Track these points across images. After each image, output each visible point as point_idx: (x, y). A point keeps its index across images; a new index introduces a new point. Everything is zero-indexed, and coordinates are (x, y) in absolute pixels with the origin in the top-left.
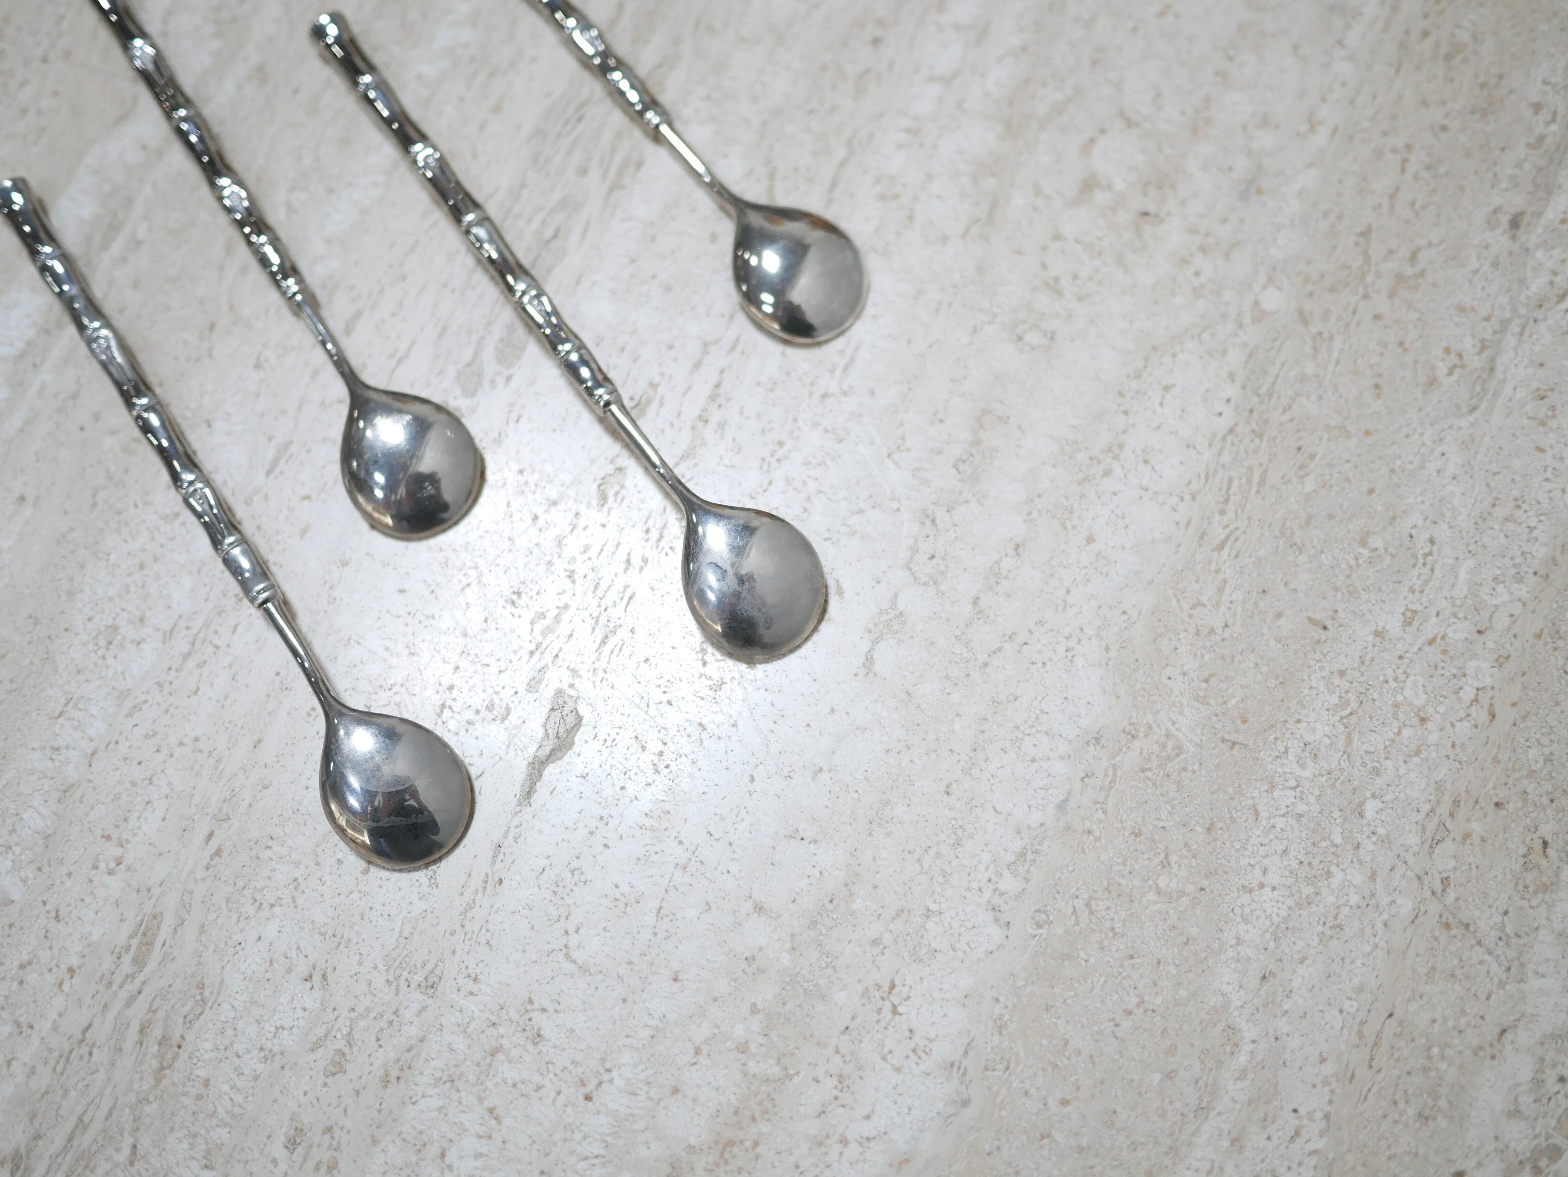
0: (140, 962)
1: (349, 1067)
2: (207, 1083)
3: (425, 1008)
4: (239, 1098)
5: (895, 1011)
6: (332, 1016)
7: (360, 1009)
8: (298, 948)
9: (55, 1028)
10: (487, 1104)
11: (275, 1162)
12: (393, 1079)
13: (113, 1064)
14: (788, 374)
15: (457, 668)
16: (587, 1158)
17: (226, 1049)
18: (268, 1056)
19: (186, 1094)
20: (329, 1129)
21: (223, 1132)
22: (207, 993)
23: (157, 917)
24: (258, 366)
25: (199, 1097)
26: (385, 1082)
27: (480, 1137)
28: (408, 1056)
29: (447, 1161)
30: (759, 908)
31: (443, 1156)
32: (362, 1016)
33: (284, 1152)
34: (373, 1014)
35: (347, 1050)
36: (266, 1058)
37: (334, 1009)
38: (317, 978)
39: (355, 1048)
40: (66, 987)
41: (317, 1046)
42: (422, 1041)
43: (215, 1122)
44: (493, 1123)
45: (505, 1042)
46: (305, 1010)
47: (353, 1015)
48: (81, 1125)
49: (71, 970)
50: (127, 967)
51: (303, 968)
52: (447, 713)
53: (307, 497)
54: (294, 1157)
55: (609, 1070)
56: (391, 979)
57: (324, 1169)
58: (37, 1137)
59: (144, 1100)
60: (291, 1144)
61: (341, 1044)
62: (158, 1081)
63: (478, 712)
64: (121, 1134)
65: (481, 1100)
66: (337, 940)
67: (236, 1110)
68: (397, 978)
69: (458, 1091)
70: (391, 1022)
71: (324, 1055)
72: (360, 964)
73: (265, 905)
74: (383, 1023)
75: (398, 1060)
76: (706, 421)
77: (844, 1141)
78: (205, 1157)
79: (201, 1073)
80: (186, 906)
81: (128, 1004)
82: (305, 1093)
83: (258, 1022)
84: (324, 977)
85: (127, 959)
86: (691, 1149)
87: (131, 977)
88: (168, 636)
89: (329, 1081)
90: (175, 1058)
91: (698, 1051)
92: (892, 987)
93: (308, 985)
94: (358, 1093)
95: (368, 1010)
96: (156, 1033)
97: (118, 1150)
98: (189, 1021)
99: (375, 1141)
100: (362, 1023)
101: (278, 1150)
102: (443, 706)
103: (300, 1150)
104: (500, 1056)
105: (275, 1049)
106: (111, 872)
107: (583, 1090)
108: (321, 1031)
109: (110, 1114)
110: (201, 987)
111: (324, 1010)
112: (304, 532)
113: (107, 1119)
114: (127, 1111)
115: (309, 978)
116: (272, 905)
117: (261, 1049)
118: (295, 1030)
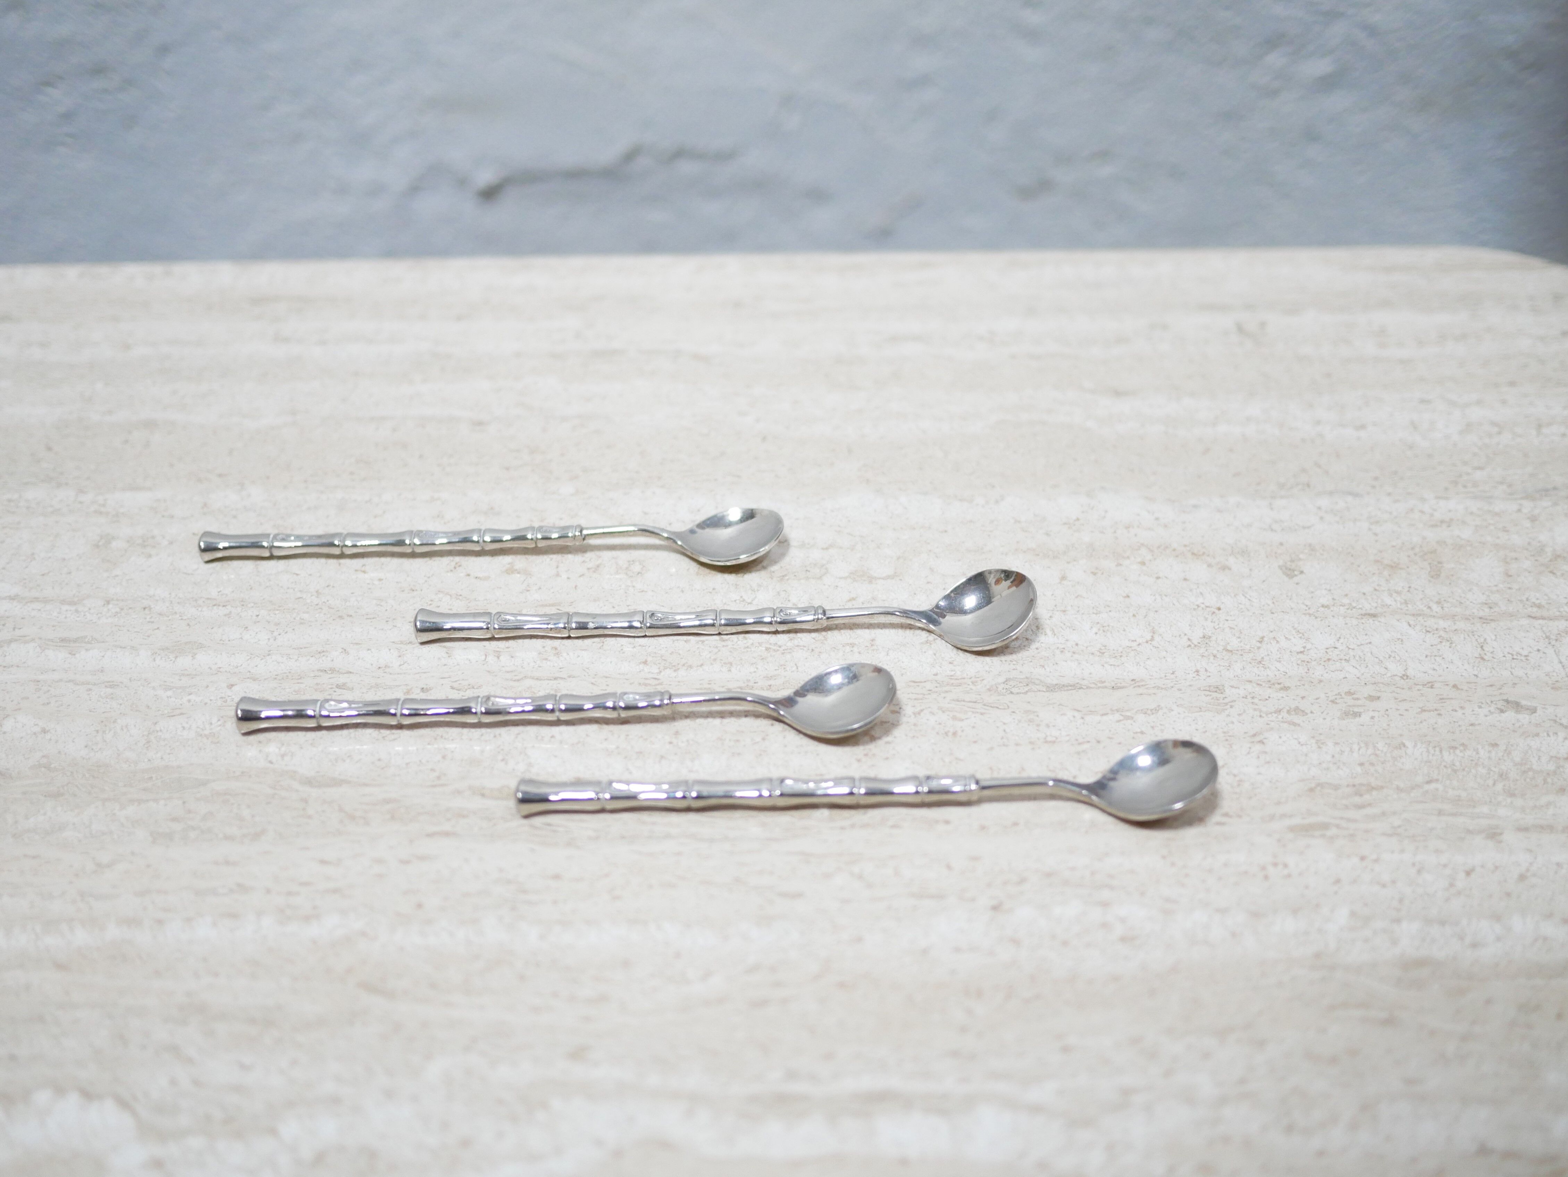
0: (1325, 826)
1: (1293, 706)
2: (1361, 764)
3: (1232, 687)
4: (1356, 747)
5: (1078, 519)
6: (1273, 724)
7: (1257, 713)
8: (1249, 753)
9: (1402, 851)
10: (1259, 645)
11: (1372, 718)
12: (1282, 686)
13: (1394, 813)
14: (715, 660)
15: (1017, 745)
16: (1250, 600)
17: (1335, 763)
18: (1320, 744)
19: (1376, 771)
20: (1333, 702)
21: (1380, 745)
22: (1313, 785)
23: (1292, 829)
24: (859, 940)
25: (1372, 764)
26: (1286, 689)
27: (1278, 642)
28: (1264, 684)
29: (1302, 650)
30: (1063, 578)
31: (1301, 652)
32: (1261, 711)
33: (1363, 716)
34: (1256, 707)
35: (1285, 710)
36: (1323, 743)
37: (1268, 724)
38: (1258, 739)
39: (1280, 707)
40: (1374, 857)
41: (1295, 724)
42: (1251, 682)
43: (1378, 752)
44: (1265, 639)
45: (1220, 648)
46: (1280, 737)
47: (1264, 715)
48: (1440, 813)
49: (1363, 858)
50: (1333, 831)
51: (1258, 747)
52: (1049, 739)
53: (949, 867)
54: (1362, 710)
55: (1198, 606)
56: (1228, 706)
57: (1355, 696)
58: (1469, 832)
59: (1399, 789)
60: (1357, 715)
61: (1284, 714)
62: (1382, 788)
63: (1038, 725)
64: (1427, 792)
65: (1259, 648)
66: (1228, 738)
67: (1362, 745)
68: (1226, 704)
69: (1263, 658)
70: (1253, 698)
71: (1296, 719)
72: (1233, 723)
73: (1237, 778)
74: (1256, 701)
75: (1270, 687)
76: (770, 686)
77: (1157, 519)
78: (1400, 748)
79: (1359, 769)
80: (1272, 818)
81: (1355, 821)
82: (1325, 719)
83: (1306, 755)
84: (1254, 735)
85: (1329, 833)
86: (1210, 566)
87: (1338, 826)
88: (1105, 904)
89: (1308, 711)
90: (1361, 785)
91: (1158, 578)
92: (1065, 524)
93: (1265, 741)
94: (1303, 698)
95: (1255, 710)
96: (1357, 800)
97: (1437, 789)
98: (1336, 788)
99: (1321, 681)
100: (1264, 709)
101: (1365, 718)
102: (1046, 742)
103: (1356, 710)
104: (1229, 648)
105: (1314, 741)
106: (1286, 866)
107: (1217, 611)
108: (1285, 725)
109: (1422, 802)
110: (1311, 790)
111: (1272, 729)
112: (975, 859)
113: (1425, 802)
114: (1412, 795)
115: (1261, 742)
116: (1235, 776)
117: (1319, 747)
118: (1295, 736)
